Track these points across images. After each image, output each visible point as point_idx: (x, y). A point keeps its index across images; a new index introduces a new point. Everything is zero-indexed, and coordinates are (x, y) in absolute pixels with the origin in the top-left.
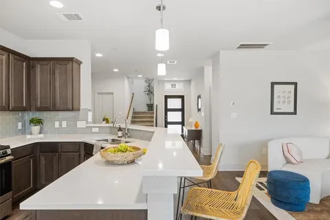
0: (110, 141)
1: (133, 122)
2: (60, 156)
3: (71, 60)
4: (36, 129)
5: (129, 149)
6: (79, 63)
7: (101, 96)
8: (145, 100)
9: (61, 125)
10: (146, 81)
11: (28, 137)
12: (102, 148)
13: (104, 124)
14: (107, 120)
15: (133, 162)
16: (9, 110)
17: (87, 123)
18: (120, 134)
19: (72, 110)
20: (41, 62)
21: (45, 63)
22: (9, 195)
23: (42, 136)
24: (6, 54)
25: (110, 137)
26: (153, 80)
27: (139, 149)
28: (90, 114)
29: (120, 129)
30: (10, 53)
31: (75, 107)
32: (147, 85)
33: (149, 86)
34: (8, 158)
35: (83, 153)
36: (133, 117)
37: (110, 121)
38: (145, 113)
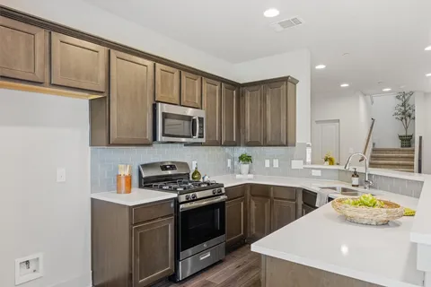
0: (339, 191)
1: (372, 165)
2: (272, 203)
3: (285, 80)
4: (245, 167)
5: (378, 203)
6: (295, 82)
7: (319, 125)
8: (397, 128)
9: (272, 164)
10: (398, 97)
11: (238, 176)
12: (330, 199)
13: (326, 166)
14: (330, 161)
15: (386, 224)
16: (221, 145)
17: (305, 163)
18: (355, 181)
19: (286, 145)
20: (251, 88)
21: (256, 88)
22: (222, 238)
23: (251, 176)
24: (218, 83)
25: (340, 186)
26: (411, 94)
27: (397, 206)
28: (309, 151)
29: (355, 174)
30: (224, 82)
31: (290, 141)
32: (400, 102)
33: (403, 105)
34: (222, 197)
35: (300, 202)
36: (372, 157)
37: (336, 161)
38: (395, 150)
